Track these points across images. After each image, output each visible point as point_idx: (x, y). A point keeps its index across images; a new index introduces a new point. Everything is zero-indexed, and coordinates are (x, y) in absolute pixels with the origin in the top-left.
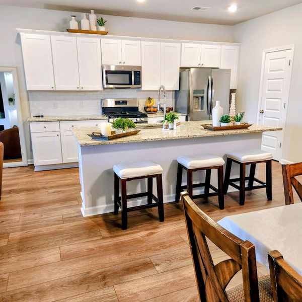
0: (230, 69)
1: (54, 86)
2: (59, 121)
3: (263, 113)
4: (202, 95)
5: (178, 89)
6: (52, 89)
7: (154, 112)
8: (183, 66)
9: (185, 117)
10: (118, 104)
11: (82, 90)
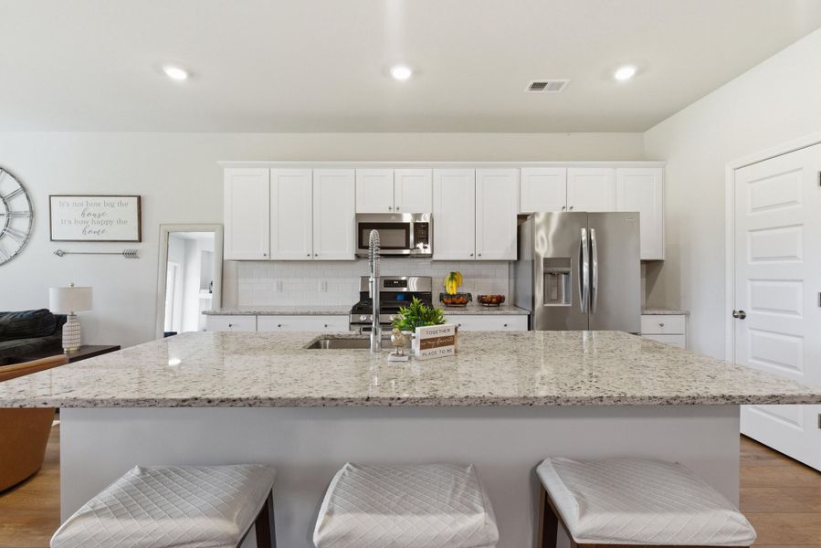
0: (639, 213)
1: (267, 253)
2: (256, 314)
3: (743, 317)
4: (566, 269)
5: (516, 258)
6: (264, 258)
7: (461, 303)
8: (524, 211)
9: (526, 317)
10: (390, 287)
11: (316, 258)
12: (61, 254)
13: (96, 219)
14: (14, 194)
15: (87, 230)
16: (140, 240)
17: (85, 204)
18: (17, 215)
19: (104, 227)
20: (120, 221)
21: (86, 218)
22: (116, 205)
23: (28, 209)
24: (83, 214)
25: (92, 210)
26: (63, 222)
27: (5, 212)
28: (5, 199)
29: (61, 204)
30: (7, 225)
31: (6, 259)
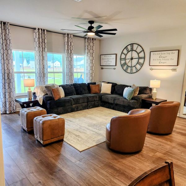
12: (152, 69)
13: (164, 58)
14: (141, 52)
15: (160, 62)
16: (177, 66)
17: (161, 54)
18: (141, 58)
19: (166, 61)
20: (171, 59)
21: (161, 58)
22: (171, 53)
23: (144, 56)
24: (160, 57)
25: (163, 56)
26: (154, 60)
27: (138, 57)
28: (138, 54)
29: (154, 54)
30: (138, 61)
31: (137, 71)
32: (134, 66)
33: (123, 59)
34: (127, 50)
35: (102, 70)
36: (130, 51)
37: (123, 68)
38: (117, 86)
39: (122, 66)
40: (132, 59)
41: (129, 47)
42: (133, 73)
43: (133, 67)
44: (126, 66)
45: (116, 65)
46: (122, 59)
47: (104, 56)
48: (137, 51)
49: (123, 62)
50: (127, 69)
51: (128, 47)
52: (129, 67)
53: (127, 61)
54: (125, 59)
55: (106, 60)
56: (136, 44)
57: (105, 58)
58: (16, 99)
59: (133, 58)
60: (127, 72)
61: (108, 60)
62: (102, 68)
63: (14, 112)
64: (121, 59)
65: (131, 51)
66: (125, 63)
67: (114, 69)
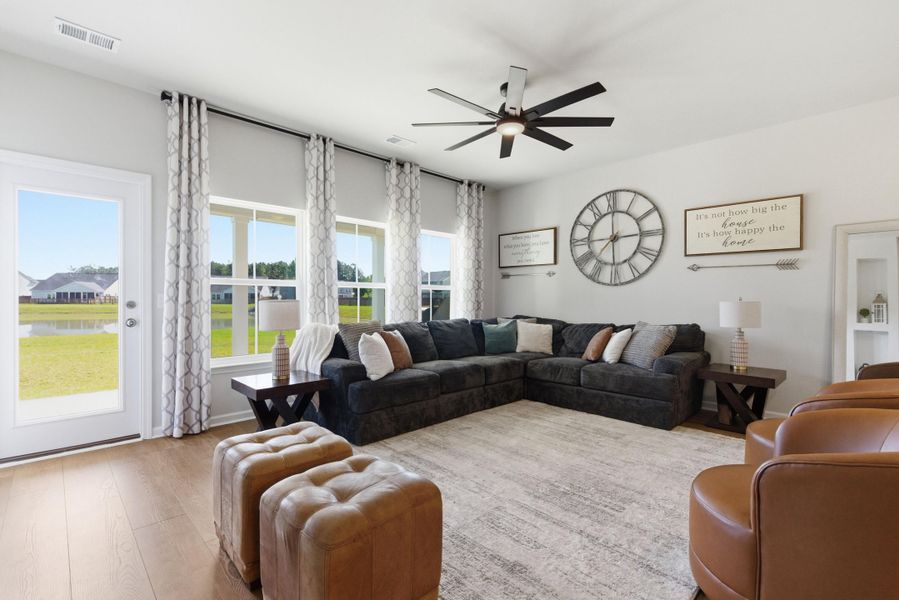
12: (695, 268)
13: (741, 228)
14: (648, 214)
15: (729, 242)
16: (801, 248)
17: (727, 214)
18: (650, 233)
19: (752, 236)
20: (774, 228)
21: (729, 229)
22: (769, 209)
23: (660, 227)
24: (724, 225)
25: (736, 219)
26: (700, 235)
27: (637, 231)
28: (638, 221)
29: (698, 217)
30: (639, 244)
31: (637, 275)
32: (625, 261)
33: (582, 240)
34: (596, 211)
35: (506, 280)
36: (605, 215)
37: (581, 270)
38: (571, 328)
39: (580, 263)
40: (615, 238)
41: (603, 205)
42: (622, 284)
43: (618, 264)
44: (594, 262)
45: (555, 263)
46: (578, 241)
47: (514, 238)
48: (632, 211)
49: (581, 250)
50: (598, 270)
51: (597, 202)
52: (606, 264)
53: (598, 247)
54: (589, 240)
55: (521, 249)
56: (628, 191)
57: (516, 242)
58: (235, 379)
59: (620, 235)
60: (599, 283)
61: (526, 248)
62: (506, 276)
63: (202, 432)
64: (573, 242)
65: (609, 217)
66: (590, 255)
67: (550, 274)
